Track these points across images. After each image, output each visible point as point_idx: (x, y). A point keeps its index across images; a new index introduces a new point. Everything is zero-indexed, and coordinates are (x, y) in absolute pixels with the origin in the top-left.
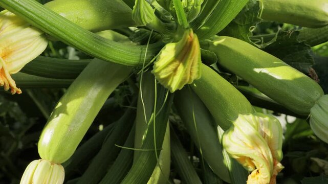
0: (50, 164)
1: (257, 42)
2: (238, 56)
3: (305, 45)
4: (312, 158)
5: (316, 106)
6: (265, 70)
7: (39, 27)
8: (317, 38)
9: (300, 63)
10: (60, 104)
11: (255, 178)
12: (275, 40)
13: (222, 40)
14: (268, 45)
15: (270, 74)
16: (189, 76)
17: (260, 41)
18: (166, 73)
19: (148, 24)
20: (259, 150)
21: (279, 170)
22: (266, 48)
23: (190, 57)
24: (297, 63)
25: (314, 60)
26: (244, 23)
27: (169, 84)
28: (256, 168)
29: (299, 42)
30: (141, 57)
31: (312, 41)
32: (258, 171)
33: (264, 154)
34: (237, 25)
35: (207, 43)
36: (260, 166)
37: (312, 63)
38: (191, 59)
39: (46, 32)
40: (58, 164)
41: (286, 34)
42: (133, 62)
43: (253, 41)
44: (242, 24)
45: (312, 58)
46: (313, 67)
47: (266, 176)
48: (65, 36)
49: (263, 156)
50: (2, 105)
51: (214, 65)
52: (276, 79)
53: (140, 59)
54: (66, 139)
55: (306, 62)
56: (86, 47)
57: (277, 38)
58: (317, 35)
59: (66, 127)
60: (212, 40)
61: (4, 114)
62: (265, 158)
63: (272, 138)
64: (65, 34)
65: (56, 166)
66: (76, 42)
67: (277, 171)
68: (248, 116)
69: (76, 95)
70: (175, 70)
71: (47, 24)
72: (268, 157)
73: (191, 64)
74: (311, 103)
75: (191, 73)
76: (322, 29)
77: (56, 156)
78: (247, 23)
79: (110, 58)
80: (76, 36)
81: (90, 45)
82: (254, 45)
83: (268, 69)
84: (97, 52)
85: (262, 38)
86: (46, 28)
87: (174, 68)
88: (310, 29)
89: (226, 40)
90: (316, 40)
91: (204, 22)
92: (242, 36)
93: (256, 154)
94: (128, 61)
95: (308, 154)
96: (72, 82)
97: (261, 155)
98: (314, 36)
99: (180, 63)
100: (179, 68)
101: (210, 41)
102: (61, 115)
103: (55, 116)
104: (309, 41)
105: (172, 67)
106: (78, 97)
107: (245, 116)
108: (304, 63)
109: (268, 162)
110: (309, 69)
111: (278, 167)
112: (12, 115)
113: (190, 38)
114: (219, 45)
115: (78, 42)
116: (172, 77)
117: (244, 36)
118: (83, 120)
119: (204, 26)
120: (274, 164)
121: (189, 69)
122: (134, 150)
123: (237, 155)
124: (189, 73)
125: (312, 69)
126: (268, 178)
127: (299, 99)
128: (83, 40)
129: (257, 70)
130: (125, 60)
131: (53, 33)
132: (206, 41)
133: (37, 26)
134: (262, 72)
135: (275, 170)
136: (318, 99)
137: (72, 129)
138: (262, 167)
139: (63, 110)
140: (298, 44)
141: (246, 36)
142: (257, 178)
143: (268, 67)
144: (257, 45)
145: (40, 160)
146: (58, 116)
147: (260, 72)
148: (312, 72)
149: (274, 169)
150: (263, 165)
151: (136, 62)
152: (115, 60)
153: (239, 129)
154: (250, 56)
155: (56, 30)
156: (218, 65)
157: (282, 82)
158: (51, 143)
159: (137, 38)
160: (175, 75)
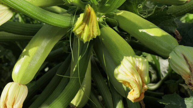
0: (18, 85)
1: (143, 14)
2: (129, 22)
3: (172, 16)
4: (180, 84)
5: (173, 52)
6: (144, 31)
7: (7, 4)
8: (179, 11)
9: (169, 27)
10: (25, 50)
11: (132, 94)
12: (153, 12)
13: (121, 13)
14: (149, 16)
15: (147, 33)
16: (92, 33)
17: (146, 13)
18: (79, 31)
19: (71, 3)
20: (134, 78)
21: (146, 89)
22: (148, 17)
23: (90, 22)
24: (167, 27)
25: (177, 25)
26: (135, 3)
27: (82, 37)
28: (132, 89)
29: (168, 14)
30: (70, 23)
31: (177, 13)
32: (134, 90)
33: (137, 80)
34: (131, 4)
35: (112, 15)
36: (134, 86)
37: (176, 27)
38: (91, 22)
39: (11, 7)
40: (23, 85)
41: (160, 10)
42: (66, 25)
43: (141, 14)
44: (134, 3)
45: (177, 23)
46: (177, 29)
47: (137, 93)
48: (23, 9)
49: (136, 81)
50: (1, 52)
51: (116, 28)
52: (150, 36)
53: (70, 24)
54: (27, 70)
55: (172, 26)
56: (36, 16)
57: (155, 12)
58: (180, 10)
59: (28, 63)
60: (116, 13)
61: (2, 57)
62: (137, 82)
63: (142, 70)
64: (22, 8)
65: (22, 86)
66: (30, 13)
67: (145, 90)
68: (129, 57)
69: (34, 45)
70: (83, 29)
71: (11, 2)
72: (139, 82)
73: (92, 26)
74: (170, 50)
75: (93, 32)
76: (183, 6)
77: (22, 80)
78: (137, 2)
79: (51, 23)
80: (29, 9)
81: (38, 15)
82: (140, 16)
83: (146, 30)
84: (43, 19)
85: (147, 12)
86: (11, 5)
87: (83, 28)
88: (176, 6)
89: (124, 12)
90: (179, 13)
91: (107, 2)
92: (134, 11)
93: (132, 80)
94: (63, 25)
95: (177, 82)
96: (32, 37)
97: (135, 81)
98: (178, 11)
99: (85, 25)
100: (85, 28)
101: (114, 13)
102: (25, 56)
103: (22, 57)
104: (174, 13)
105: (81, 28)
106: (35, 46)
107: (127, 57)
108: (172, 27)
109: (138, 85)
110: (175, 30)
111: (145, 87)
112: (7, 57)
113: (89, 10)
114: (119, 16)
115: (31, 13)
116: (82, 34)
117: (135, 11)
118: (38, 60)
119: (107, 3)
120: (143, 86)
121: (92, 29)
122: (69, 78)
123: (121, 80)
124: (91, 31)
125: (177, 31)
126: (138, 94)
127: (163, 48)
128: (34, 12)
129: (140, 31)
130: (61, 24)
131: (16, 8)
132: (112, 13)
133: (5, 3)
134: (143, 31)
135: (143, 90)
136: (174, 48)
137: (31, 65)
138: (135, 87)
139: (27, 53)
140: (168, 15)
141: (136, 10)
142: (133, 94)
143: (146, 29)
144: (143, 16)
145: (13, 82)
146: (23, 57)
147: (142, 32)
148: (176, 32)
149: (142, 88)
150: (135, 86)
151: (68, 25)
152: (54, 24)
153: (123, 65)
154: (136, 22)
155: (17, 6)
156: (119, 28)
157: (154, 38)
158: (19, 73)
159: (71, 12)
160: (84, 32)
